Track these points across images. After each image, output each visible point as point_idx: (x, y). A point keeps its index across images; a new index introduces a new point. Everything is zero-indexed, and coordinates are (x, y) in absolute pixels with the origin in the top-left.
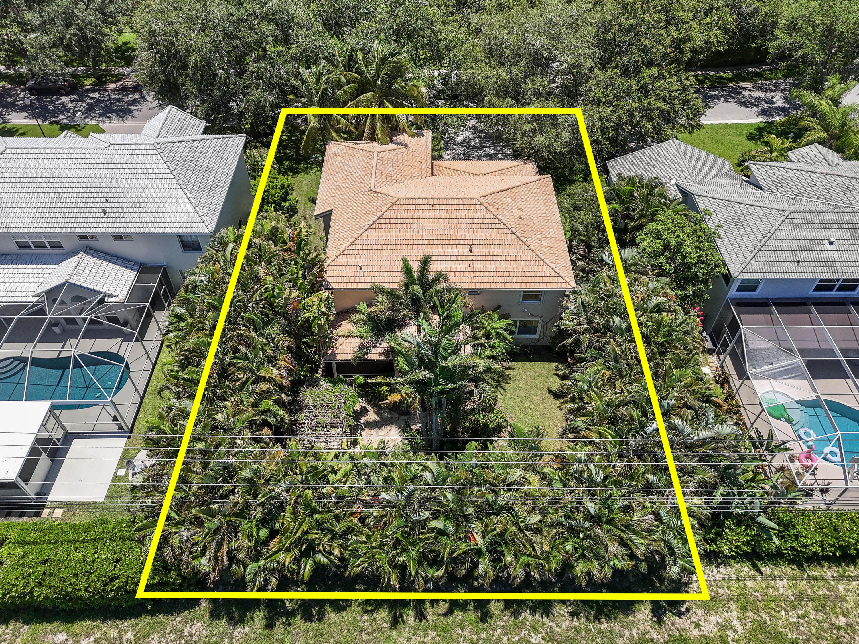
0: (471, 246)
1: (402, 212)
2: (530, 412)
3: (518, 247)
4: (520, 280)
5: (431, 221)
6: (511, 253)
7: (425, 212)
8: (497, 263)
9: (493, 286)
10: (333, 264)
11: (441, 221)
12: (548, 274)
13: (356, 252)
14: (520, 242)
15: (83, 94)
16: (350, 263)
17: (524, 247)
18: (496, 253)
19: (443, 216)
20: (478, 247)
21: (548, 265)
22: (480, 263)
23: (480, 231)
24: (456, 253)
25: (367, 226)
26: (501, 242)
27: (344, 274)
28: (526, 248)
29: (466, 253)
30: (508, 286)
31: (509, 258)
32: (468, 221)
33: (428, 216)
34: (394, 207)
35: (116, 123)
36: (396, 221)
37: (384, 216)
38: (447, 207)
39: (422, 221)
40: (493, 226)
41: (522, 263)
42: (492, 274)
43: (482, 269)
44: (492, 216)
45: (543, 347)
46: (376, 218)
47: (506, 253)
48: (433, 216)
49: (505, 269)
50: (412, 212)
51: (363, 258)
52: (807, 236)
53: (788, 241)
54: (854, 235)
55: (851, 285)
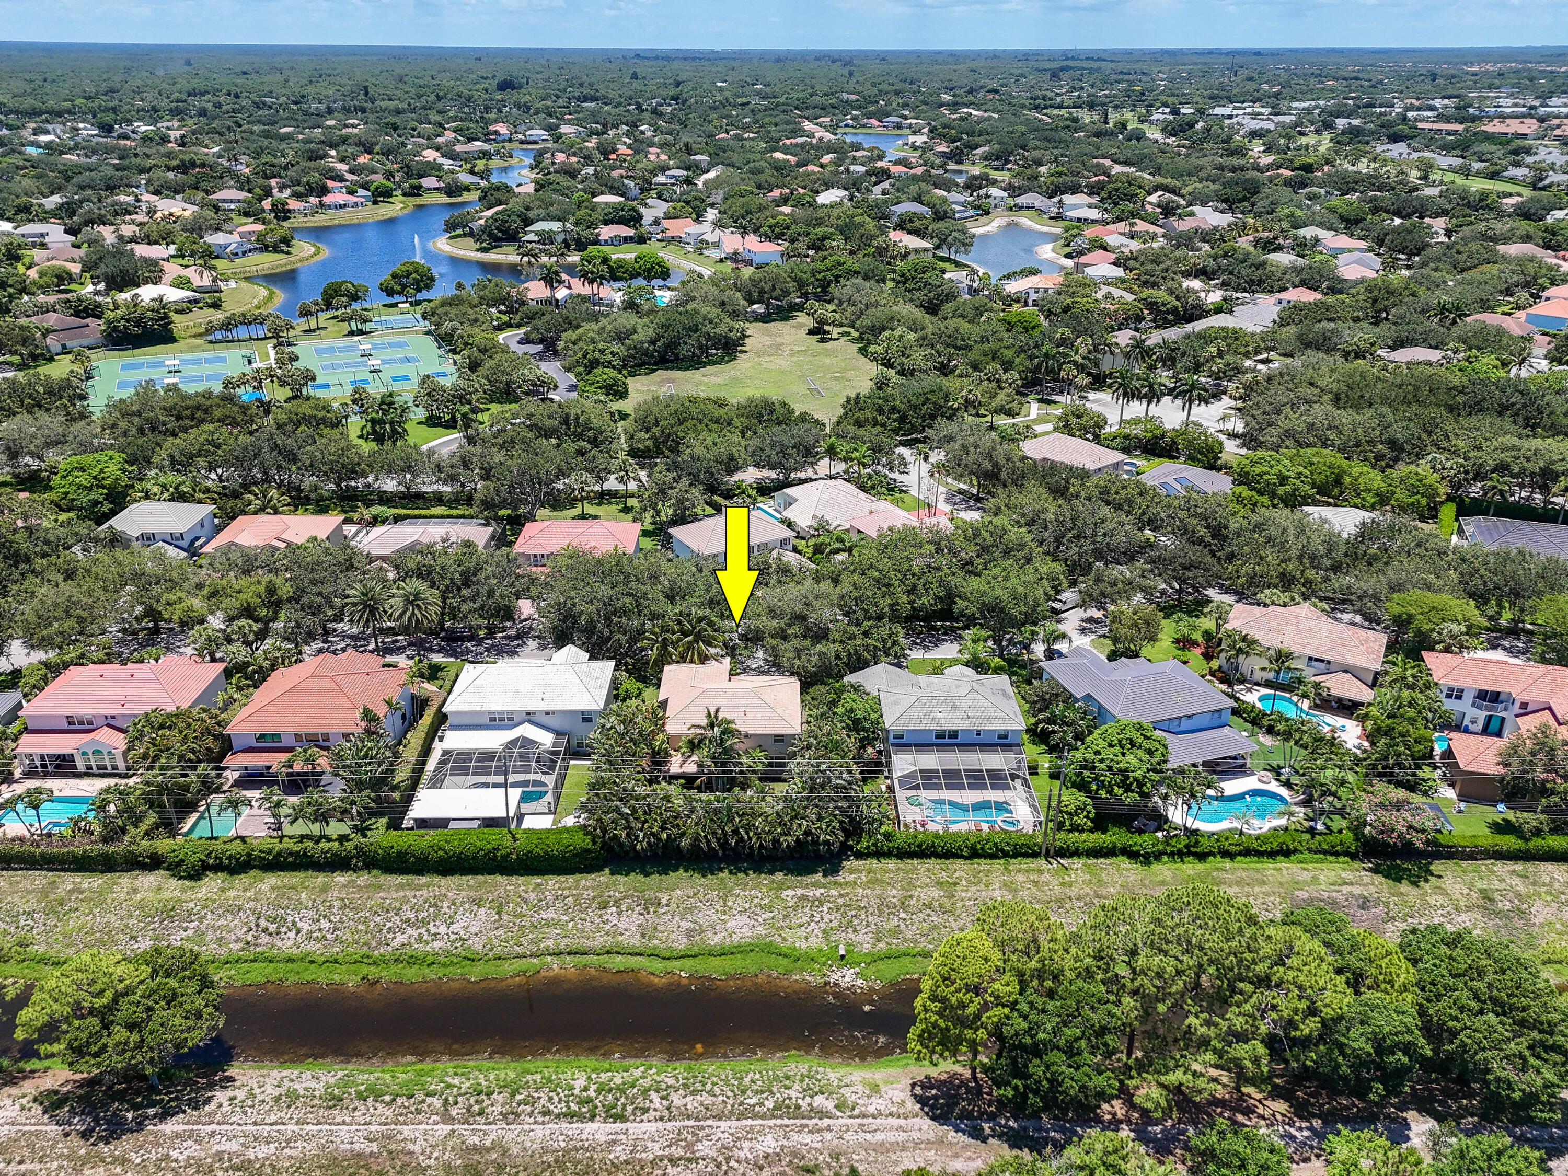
5: (724, 700)
8: (759, 721)
10: (669, 722)
12: (787, 727)
15: (480, 642)
18: (759, 715)
20: (749, 712)
23: (750, 705)
26: (762, 710)
31: (766, 718)
35: (507, 659)
39: (719, 700)
41: (773, 721)
46: (693, 698)
47: (764, 715)
49: (763, 723)
50: (714, 695)
52: (928, 708)
53: (917, 710)
54: (954, 708)
55: (954, 735)
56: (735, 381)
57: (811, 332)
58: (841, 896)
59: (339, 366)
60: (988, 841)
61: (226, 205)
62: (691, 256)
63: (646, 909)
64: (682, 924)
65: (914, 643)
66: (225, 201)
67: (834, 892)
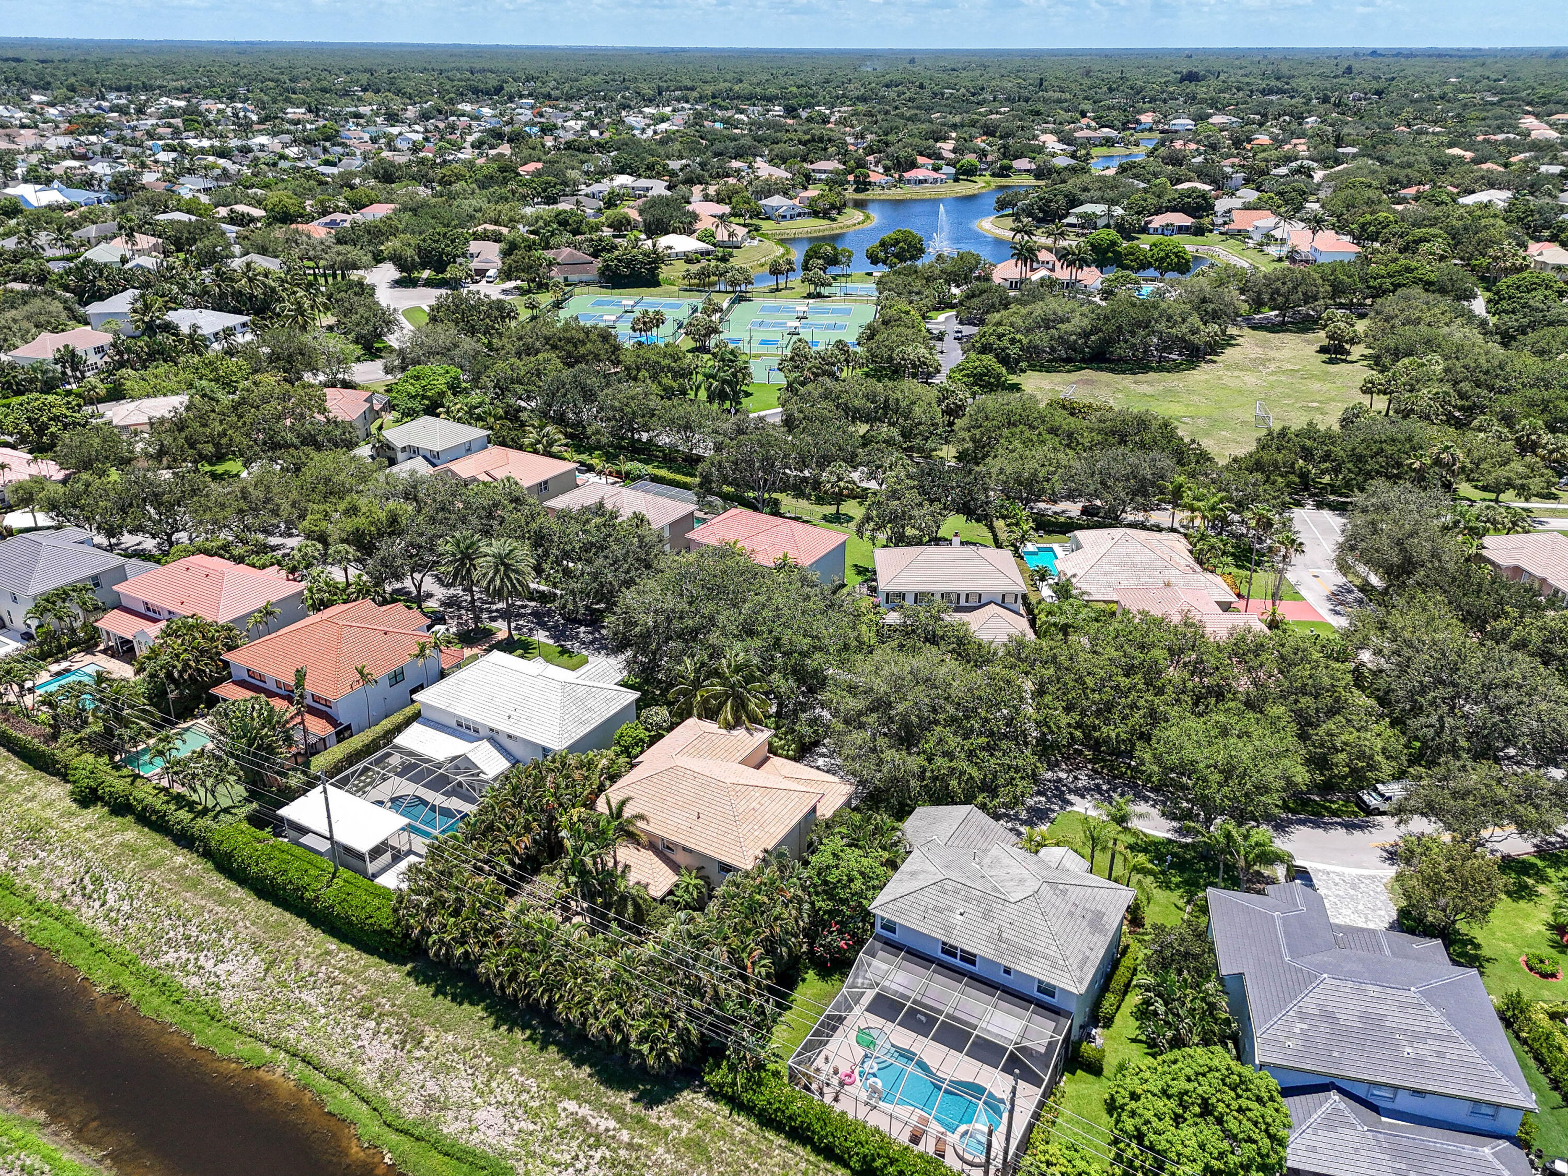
1: (673, 775)
3: (730, 827)
5: (687, 788)
6: (723, 829)
7: (687, 780)
8: (710, 833)
11: (693, 790)
19: (697, 787)
29: (694, 818)
31: (719, 832)
33: (687, 784)
34: (670, 770)
37: (660, 774)
42: (701, 839)
43: (697, 833)
44: (728, 799)
47: (720, 828)
48: (691, 785)
52: (946, 901)
53: (930, 898)
54: (987, 915)
55: (969, 958)
56: (1171, 394)
57: (1323, 350)
58: (630, 1146)
59: (768, 325)
60: (892, 1162)
61: (818, 176)
62: (1248, 252)
63: (404, 1042)
64: (430, 1084)
65: (1098, 788)
66: (820, 171)
67: (625, 1136)
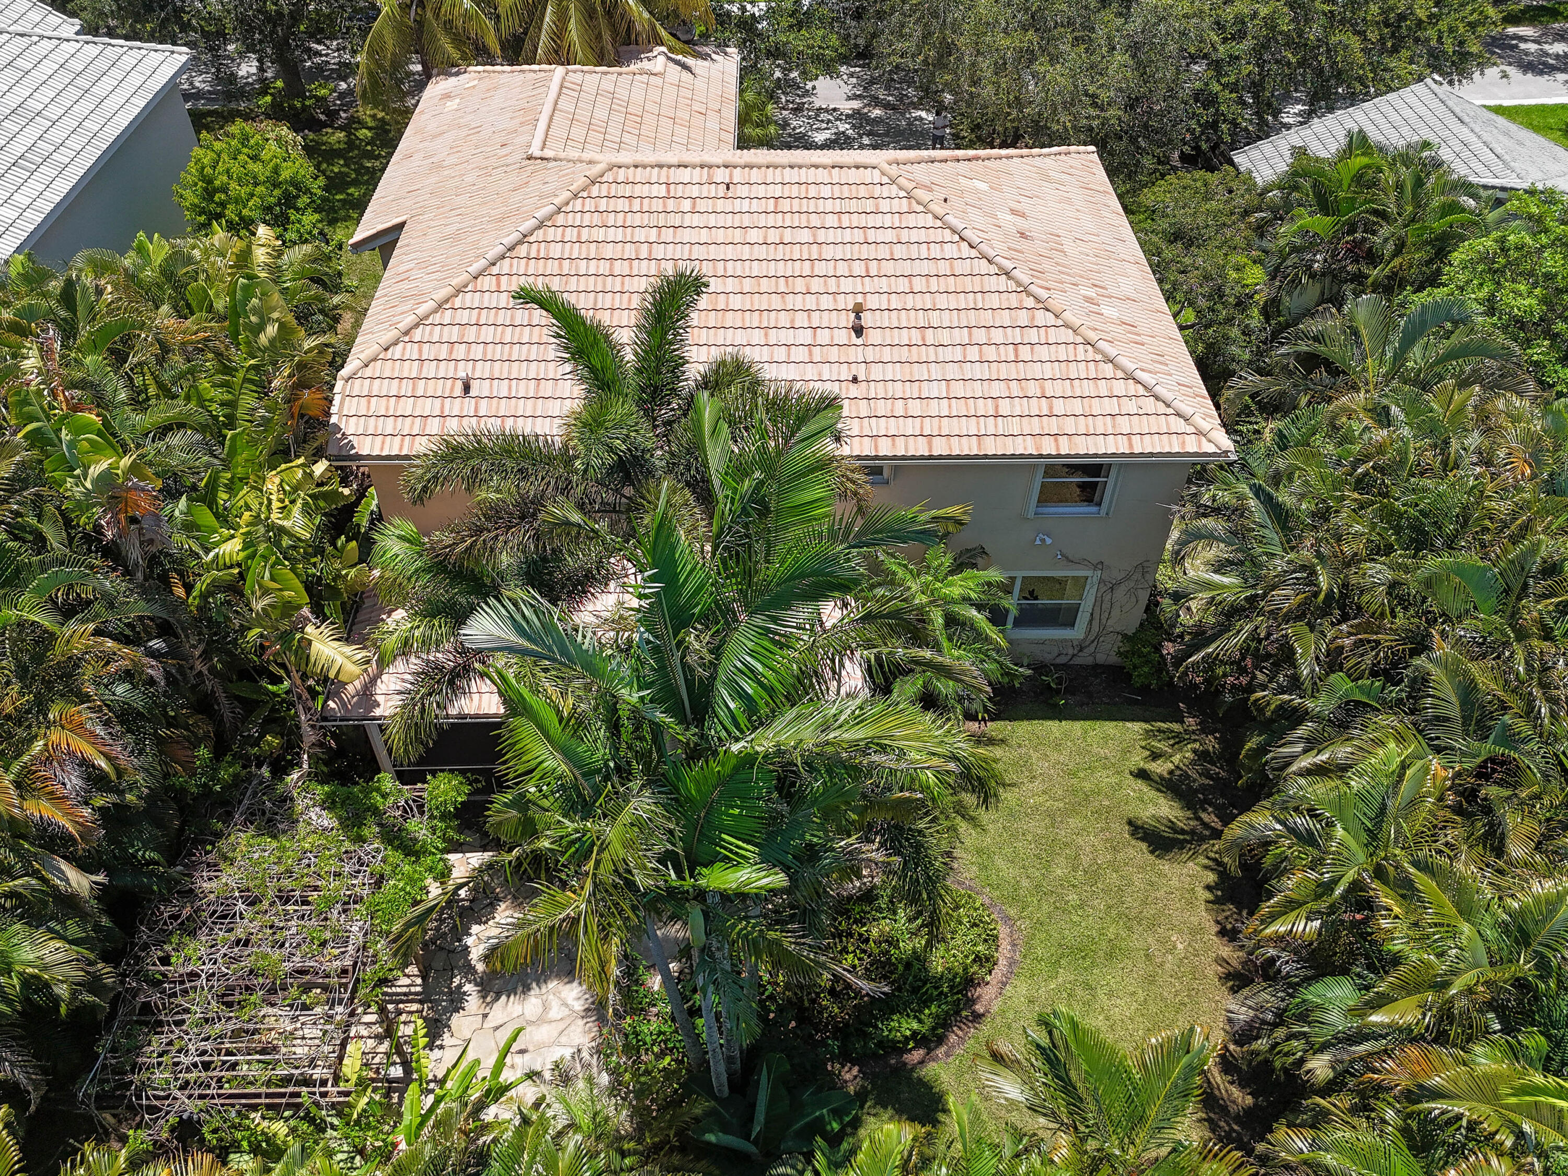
0: (858, 310)
1: (622, 205)
2: (1073, 897)
3: (1023, 318)
4: (1035, 426)
5: (720, 236)
6: (997, 336)
7: (702, 205)
8: (952, 371)
9: (940, 448)
10: (368, 372)
11: (754, 236)
12: (1130, 406)
13: (454, 334)
14: (1030, 302)
16: (430, 370)
17: (1042, 317)
18: (944, 337)
19: (762, 220)
20: (885, 319)
21: (1129, 377)
22: (890, 372)
23: (888, 268)
24: (805, 337)
25: (500, 249)
26: (962, 301)
27: (406, 406)
28: (1050, 319)
29: (843, 336)
30: (991, 447)
31: (991, 353)
32: (848, 236)
33: (712, 220)
34: (595, 191)
36: (599, 234)
37: (560, 219)
38: (778, 191)
39: (686, 235)
40: (935, 251)
41: (1036, 370)
42: (934, 408)
43: (898, 389)
44: (929, 220)
45: (1097, 669)
46: (532, 223)
47: (980, 336)
48: (729, 220)
49: (978, 389)
50: (657, 205)
51: (477, 352)
